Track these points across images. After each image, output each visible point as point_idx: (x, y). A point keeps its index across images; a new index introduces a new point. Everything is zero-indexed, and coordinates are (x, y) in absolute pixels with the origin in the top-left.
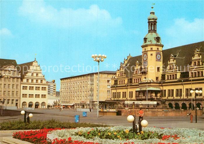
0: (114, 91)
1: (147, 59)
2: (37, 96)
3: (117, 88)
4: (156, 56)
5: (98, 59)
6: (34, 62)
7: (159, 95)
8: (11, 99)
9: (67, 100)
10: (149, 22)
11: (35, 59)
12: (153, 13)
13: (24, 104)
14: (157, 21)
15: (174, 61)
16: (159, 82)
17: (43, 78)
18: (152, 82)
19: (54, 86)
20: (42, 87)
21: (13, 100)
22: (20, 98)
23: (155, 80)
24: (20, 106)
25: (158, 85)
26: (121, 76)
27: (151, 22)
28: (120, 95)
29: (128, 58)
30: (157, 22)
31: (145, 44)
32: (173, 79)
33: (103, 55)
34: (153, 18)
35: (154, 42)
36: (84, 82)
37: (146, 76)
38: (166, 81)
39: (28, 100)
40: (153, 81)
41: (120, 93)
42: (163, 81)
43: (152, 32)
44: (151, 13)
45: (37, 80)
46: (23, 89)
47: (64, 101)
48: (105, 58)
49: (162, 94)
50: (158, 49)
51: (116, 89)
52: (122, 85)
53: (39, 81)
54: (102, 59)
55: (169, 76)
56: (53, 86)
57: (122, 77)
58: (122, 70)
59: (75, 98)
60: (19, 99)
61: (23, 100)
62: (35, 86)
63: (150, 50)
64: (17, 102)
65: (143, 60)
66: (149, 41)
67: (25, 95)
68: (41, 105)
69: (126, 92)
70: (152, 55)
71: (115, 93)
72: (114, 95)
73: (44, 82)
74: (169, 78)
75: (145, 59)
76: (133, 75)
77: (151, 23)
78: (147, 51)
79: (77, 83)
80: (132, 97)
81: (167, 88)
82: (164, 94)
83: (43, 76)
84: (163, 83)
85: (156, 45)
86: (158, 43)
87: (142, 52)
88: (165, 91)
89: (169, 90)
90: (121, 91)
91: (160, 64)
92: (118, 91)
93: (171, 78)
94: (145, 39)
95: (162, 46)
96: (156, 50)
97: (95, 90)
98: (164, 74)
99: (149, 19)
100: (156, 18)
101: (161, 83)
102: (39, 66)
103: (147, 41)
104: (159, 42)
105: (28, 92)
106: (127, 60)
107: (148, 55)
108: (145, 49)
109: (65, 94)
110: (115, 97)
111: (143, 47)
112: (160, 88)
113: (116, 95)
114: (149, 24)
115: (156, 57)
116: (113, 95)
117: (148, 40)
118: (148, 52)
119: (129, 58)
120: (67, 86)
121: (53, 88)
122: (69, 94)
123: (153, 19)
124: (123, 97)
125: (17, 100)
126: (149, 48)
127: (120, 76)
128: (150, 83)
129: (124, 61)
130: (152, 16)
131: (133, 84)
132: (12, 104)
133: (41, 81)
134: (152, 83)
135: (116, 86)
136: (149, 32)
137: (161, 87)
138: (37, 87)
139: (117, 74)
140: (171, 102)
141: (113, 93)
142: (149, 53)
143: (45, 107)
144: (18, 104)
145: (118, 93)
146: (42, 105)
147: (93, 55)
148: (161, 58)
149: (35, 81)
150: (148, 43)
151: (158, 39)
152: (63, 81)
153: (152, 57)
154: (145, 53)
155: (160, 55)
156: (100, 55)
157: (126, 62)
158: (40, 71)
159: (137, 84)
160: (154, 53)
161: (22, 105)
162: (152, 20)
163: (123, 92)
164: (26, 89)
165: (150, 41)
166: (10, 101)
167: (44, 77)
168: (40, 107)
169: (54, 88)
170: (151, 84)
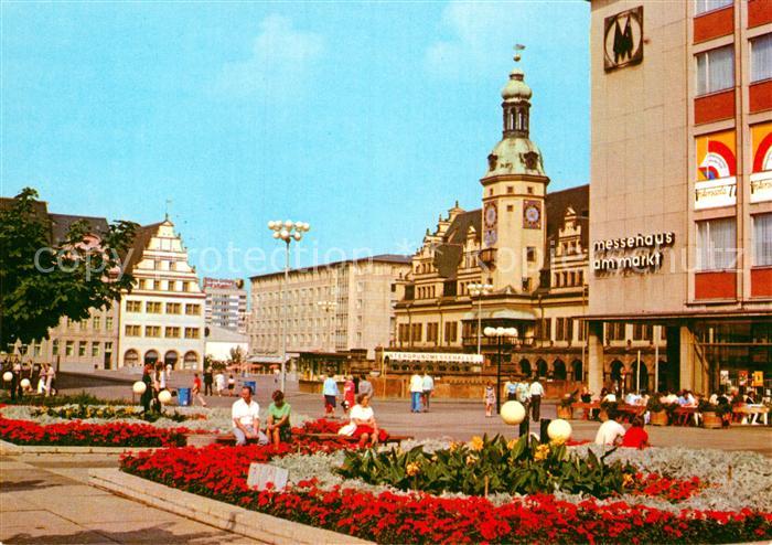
0: (403, 320)
1: (495, 223)
2: (173, 332)
3: (411, 310)
4: (525, 212)
5: (285, 233)
6: (162, 224)
7: (530, 334)
8: (90, 341)
9: (269, 345)
10: (505, 105)
11: (167, 216)
12: (520, 77)
13: (131, 356)
14: (530, 101)
15: (575, 229)
16: (530, 293)
17: (192, 275)
18: (509, 292)
19: (241, 300)
20: (188, 305)
21: (96, 343)
22: (118, 338)
23: (519, 289)
24: (119, 363)
25: (529, 302)
26: (424, 273)
27: (513, 104)
28: (420, 333)
29: (450, 215)
30: (529, 105)
31: (491, 174)
32: (573, 285)
33: (299, 224)
34: (517, 92)
35: (520, 169)
36: (319, 289)
37: (493, 275)
38: (553, 292)
39: (142, 345)
40: (512, 290)
41: (420, 325)
42: (545, 290)
43: (514, 137)
44: (511, 76)
45: (171, 283)
46: (128, 309)
47: (260, 347)
48: (306, 230)
49: (540, 332)
50: (530, 189)
51: (409, 314)
52: (426, 302)
53: (179, 286)
54: (297, 235)
55: (562, 276)
56: (236, 301)
57: (425, 276)
58: (426, 255)
59: (294, 339)
60: (114, 341)
61: (126, 343)
62: (164, 301)
63: (505, 192)
64: (108, 350)
65: (486, 224)
66: (502, 166)
67: (133, 330)
68: (182, 360)
69: (436, 324)
70: (510, 208)
71: (408, 325)
72: (404, 331)
73: (194, 288)
74: (562, 282)
75: (490, 222)
76: (460, 272)
77: (510, 108)
78: (498, 197)
79: (301, 292)
80: (455, 339)
81: (553, 314)
82: (545, 332)
83: (190, 269)
84: (543, 298)
85: (525, 178)
86: (530, 172)
87: (484, 200)
88: (549, 321)
89: (560, 320)
90: (424, 320)
91: (538, 238)
92: (416, 319)
93: (566, 281)
94: (493, 159)
95: (546, 181)
96: (526, 192)
97: (352, 315)
98: (546, 268)
99: (506, 97)
100: (528, 93)
101: (536, 298)
102: (178, 238)
103: (498, 166)
104: (535, 168)
105: (142, 318)
106: (446, 221)
107: (499, 209)
108: (491, 190)
109: (263, 326)
110: (407, 340)
111: (485, 182)
112: (534, 313)
113: (408, 333)
114: (505, 112)
115: (524, 216)
116: (401, 333)
117: (499, 162)
118: (500, 199)
119: (453, 217)
120: (271, 302)
121: (237, 304)
122: (275, 325)
123: (518, 95)
124: (429, 339)
125: (109, 345)
126: (501, 188)
127: (420, 271)
128: (504, 296)
129: (438, 226)
130: (515, 86)
131: (460, 299)
132: (93, 355)
133: (186, 284)
134: (510, 297)
135: (408, 303)
136: (505, 137)
137: (538, 311)
138: (171, 304)
139: (416, 264)
140: (562, 357)
141: (401, 325)
142: (502, 205)
143: (195, 367)
144: (113, 357)
145: (414, 325)
146: (186, 360)
147: (271, 224)
148: (539, 217)
149: (164, 285)
150: (500, 171)
151: (531, 159)
152: (257, 285)
153: (510, 216)
154: (491, 202)
155: (537, 209)
156: (289, 223)
157: (444, 228)
158: (180, 255)
159: (468, 298)
160: (518, 204)
161: (126, 359)
162: (515, 100)
163: (430, 324)
164: (137, 309)
165: (507, 165)
166: (88, 348)
167: (193, 272)
168: (180, 365)
169: (242, 307)
170: (508, 300)
